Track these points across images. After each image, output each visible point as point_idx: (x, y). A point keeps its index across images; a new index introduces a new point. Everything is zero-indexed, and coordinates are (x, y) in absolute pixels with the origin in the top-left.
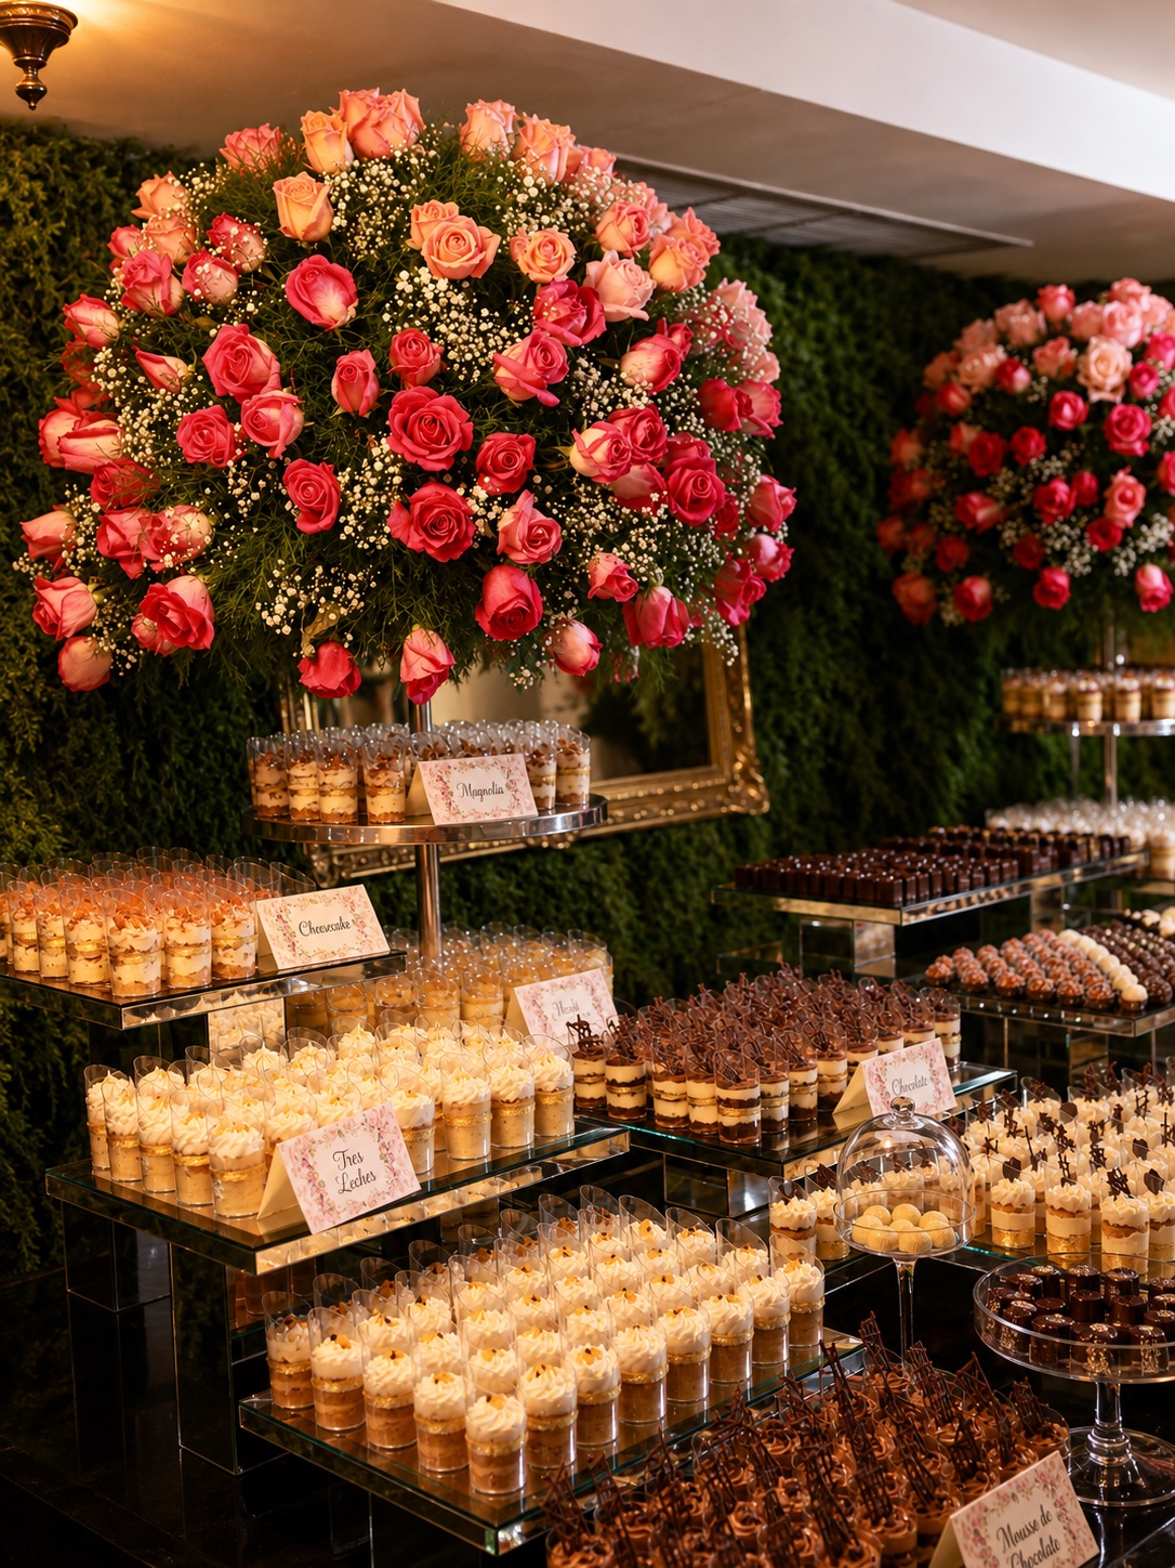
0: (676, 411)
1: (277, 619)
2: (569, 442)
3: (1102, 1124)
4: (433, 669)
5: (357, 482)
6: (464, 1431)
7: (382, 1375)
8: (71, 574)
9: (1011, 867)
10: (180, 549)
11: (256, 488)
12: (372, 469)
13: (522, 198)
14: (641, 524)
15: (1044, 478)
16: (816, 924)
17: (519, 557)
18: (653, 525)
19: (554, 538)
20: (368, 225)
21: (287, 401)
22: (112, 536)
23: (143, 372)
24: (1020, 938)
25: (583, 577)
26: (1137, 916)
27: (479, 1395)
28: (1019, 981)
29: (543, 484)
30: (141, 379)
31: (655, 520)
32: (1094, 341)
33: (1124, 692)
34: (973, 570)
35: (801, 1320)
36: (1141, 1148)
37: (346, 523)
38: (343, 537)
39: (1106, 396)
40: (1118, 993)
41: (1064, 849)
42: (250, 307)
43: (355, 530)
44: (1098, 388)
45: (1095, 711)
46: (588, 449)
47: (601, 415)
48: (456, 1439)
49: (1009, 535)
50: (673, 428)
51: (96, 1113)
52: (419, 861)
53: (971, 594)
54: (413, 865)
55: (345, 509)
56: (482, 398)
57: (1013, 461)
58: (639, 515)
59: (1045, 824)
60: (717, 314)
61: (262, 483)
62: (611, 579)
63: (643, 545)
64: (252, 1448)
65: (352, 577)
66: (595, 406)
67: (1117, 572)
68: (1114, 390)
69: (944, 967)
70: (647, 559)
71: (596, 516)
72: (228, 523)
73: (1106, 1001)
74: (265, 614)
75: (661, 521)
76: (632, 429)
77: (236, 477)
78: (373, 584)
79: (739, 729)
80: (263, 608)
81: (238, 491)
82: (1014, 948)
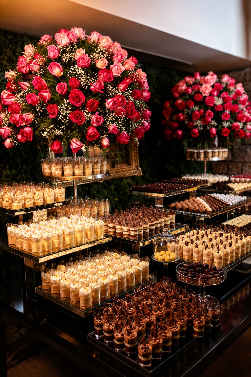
0: (127, 95)
1: (45, 135)
2: (105, 102)
3: (204, 235)
4: (77, 146)
5: (62, 108)
6: (79, 294)
7: (63, 283)
8: (6, 126)
9: (186, 186)
10: (27, 121)
11: (42, 109)
12: (65, 106)
13: (97, 51)
14: (120, 118)
15: (194, 110)
16: (149, 197)
17: (94, 125)
18: (122, 119)
19: (102, 121)
20: (65, 56)
21: (48, 92)
22: (13, 118)
23: (20, 86)
24: (188, 199)
25: (107, 129)
26: (210, 195)
27: (82, 287)
28: (187, 207)
29: (100, 110)
30: (20, 87)
31: (122, 118)
32: (204, 84)
33: (208, 152)
34: (179, 128)
35: (145, 273)
36: (211, 240)
37: (60, 117)
38: (58, 119)
39: (206, 95)
40: (206, 210)
41: (196, 183)
42: (41, 72)
43: (61, 118)
44: (205, 93)
45: (202, 156)
46: (109, 104)
47: (112, 96)
48: (77, 295)
49: (186, 122)
50: (127, 99)
51: (9, 232)
52: (74, 184)
53: (179, 133)
54: (72, 185)
55: (59, 114)
56: (88, 92)
57: (188, 107)
58: (119, 116)
59: (192, 178)
60: (136, 76)
61: (43, 108)
62: (113, 129)
63: (120, 122)
64: (39, 297)
65: (60, 128)
66: (111, 94)
67: (207, 129)
68: (207, 94)
69: (173, 205)
70: (121, 125)
71: (111, 116)
72: (36, 116)
73: (203, 211)
74: (43, 134)
75: (124, 118)
76: (118, 100)
77: (38, 107)
78: (65, 129)
79: (136, 159)
80: (42, 133)
81: (38, 110)
82: (187, 201)
